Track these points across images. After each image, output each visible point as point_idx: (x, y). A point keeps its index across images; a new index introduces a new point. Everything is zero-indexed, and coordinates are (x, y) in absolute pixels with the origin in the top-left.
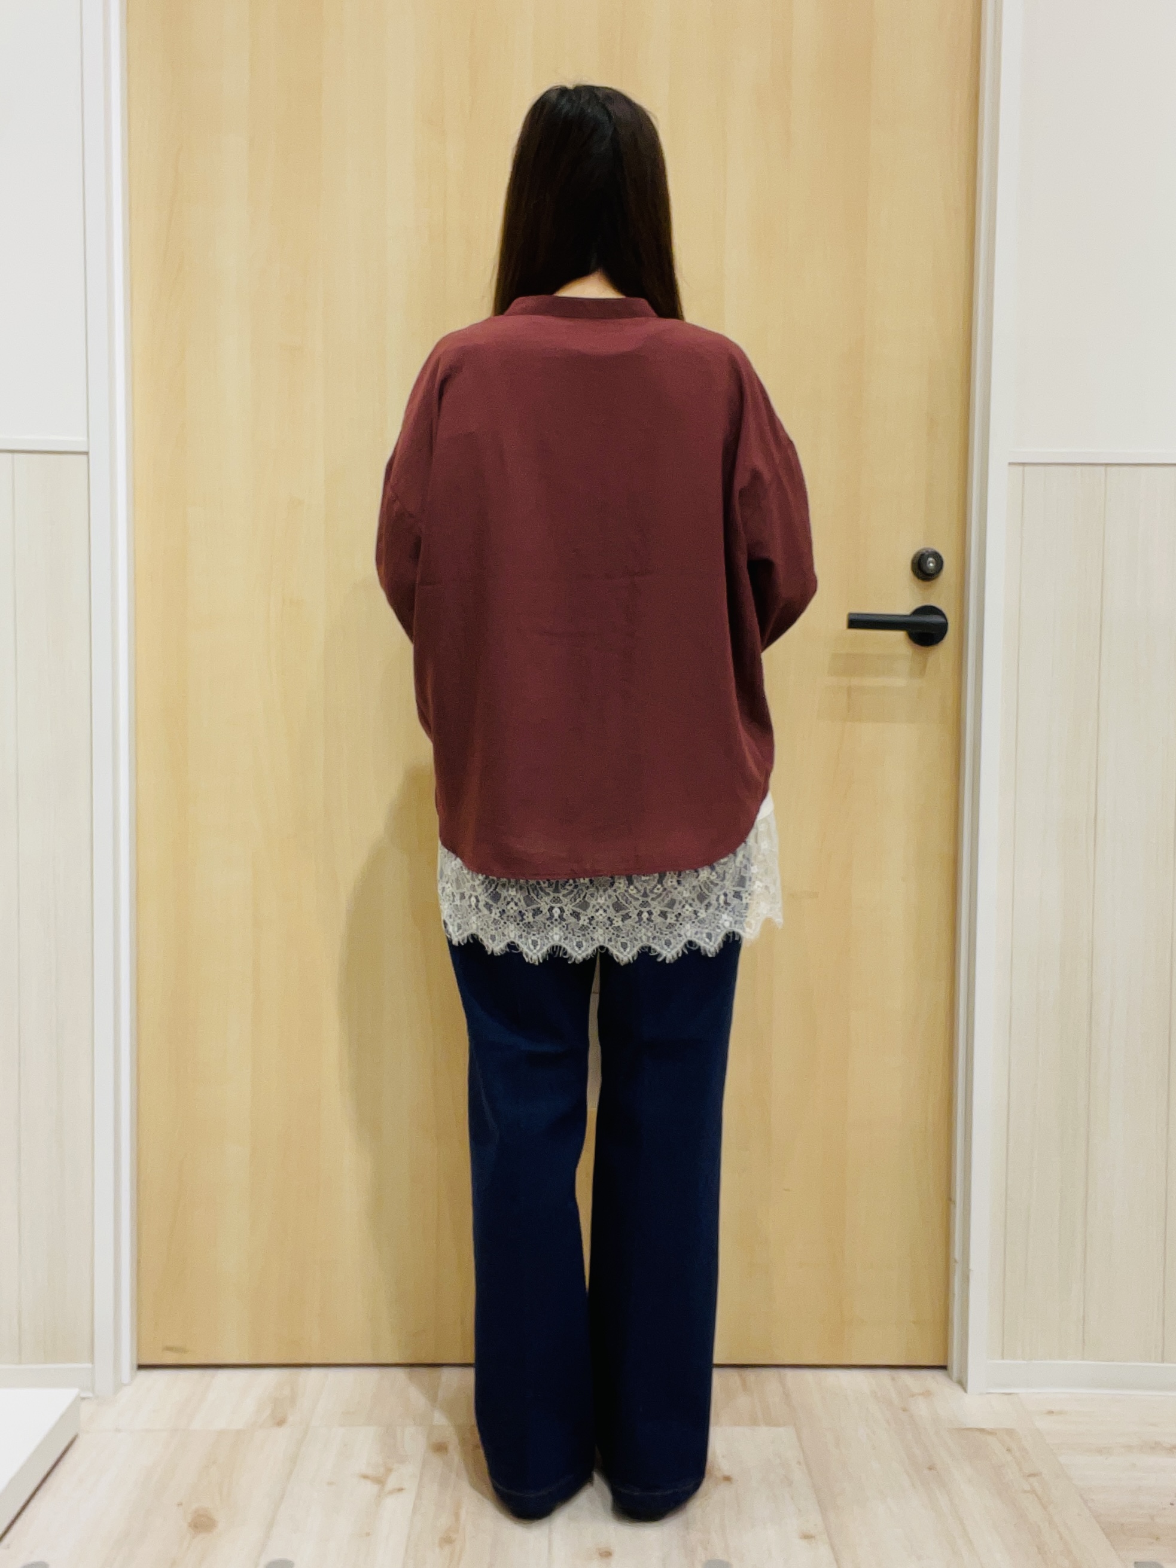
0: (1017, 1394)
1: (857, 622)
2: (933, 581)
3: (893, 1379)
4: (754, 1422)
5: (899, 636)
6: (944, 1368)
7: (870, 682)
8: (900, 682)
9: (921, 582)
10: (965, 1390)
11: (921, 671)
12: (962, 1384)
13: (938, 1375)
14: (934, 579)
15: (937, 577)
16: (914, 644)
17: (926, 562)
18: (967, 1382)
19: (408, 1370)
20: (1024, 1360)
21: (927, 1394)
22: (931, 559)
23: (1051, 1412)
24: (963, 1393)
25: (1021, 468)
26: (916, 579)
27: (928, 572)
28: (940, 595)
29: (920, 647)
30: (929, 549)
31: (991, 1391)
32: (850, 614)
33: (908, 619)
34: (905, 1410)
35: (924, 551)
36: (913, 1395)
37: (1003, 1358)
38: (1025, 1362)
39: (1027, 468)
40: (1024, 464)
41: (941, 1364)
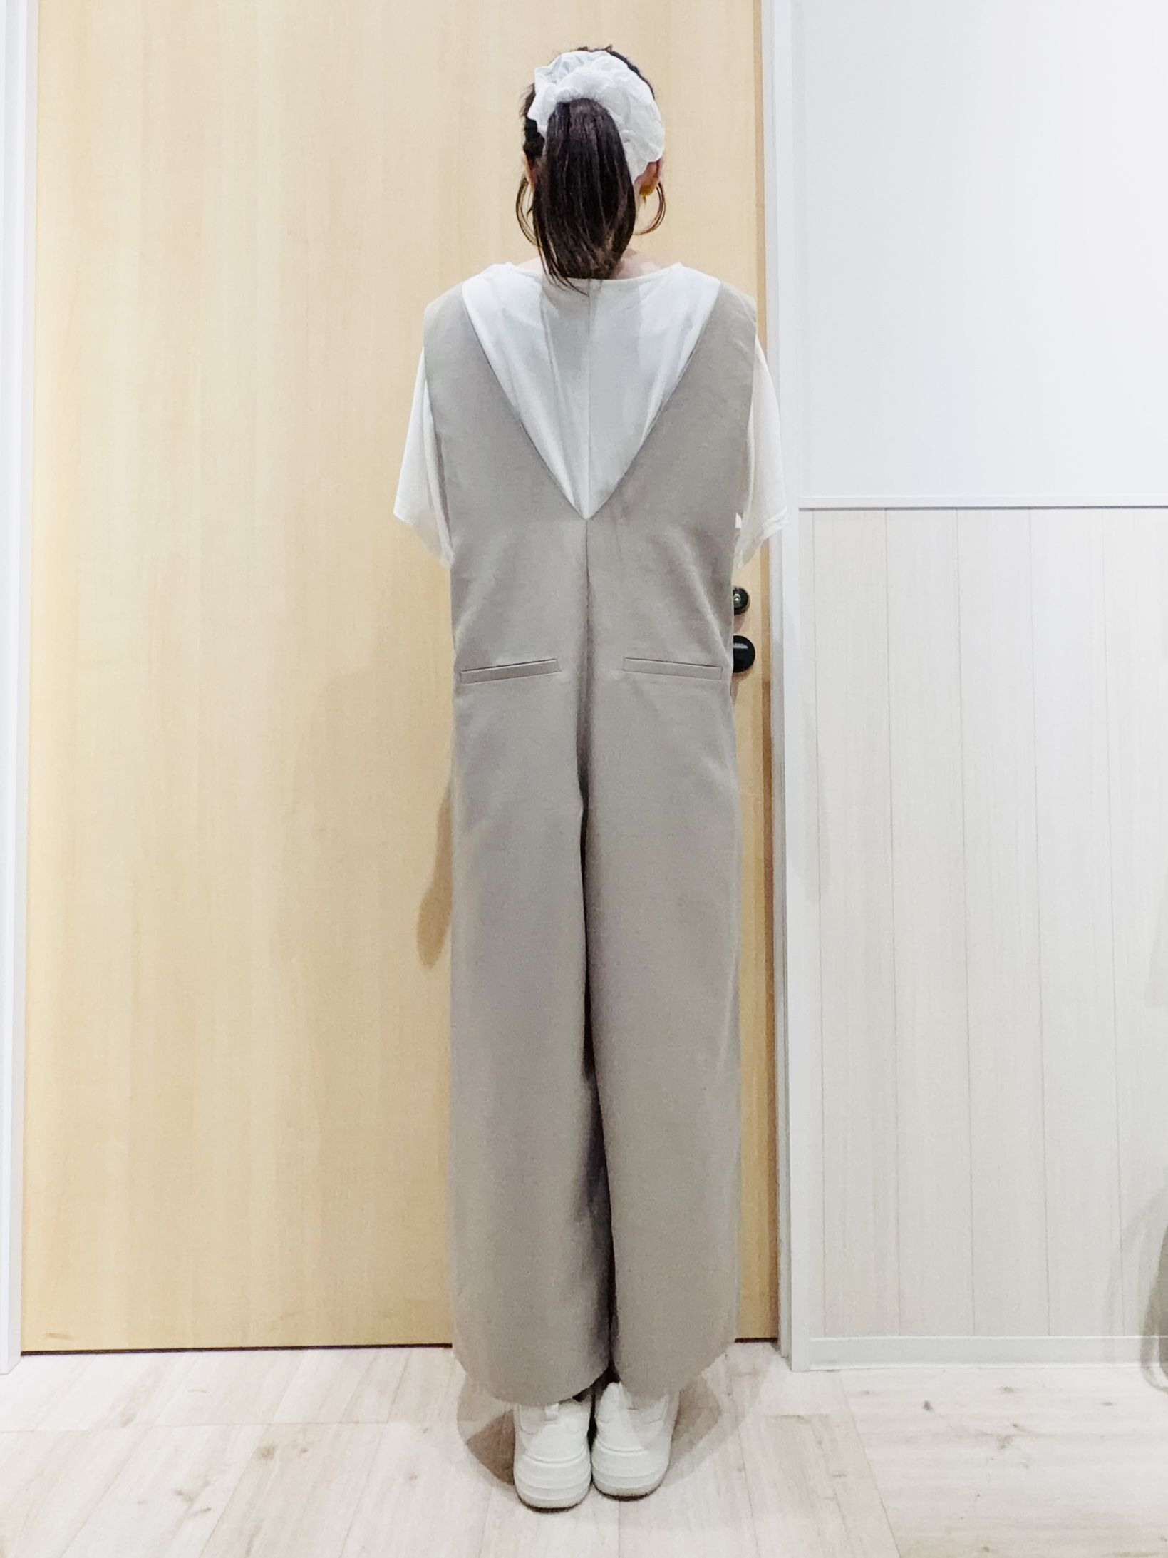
0: (838, 1371)
10: (790, 1366)
15: (744, 611)
20: (844, 1336)
37: (825, 1335)
38: (847, 1339)
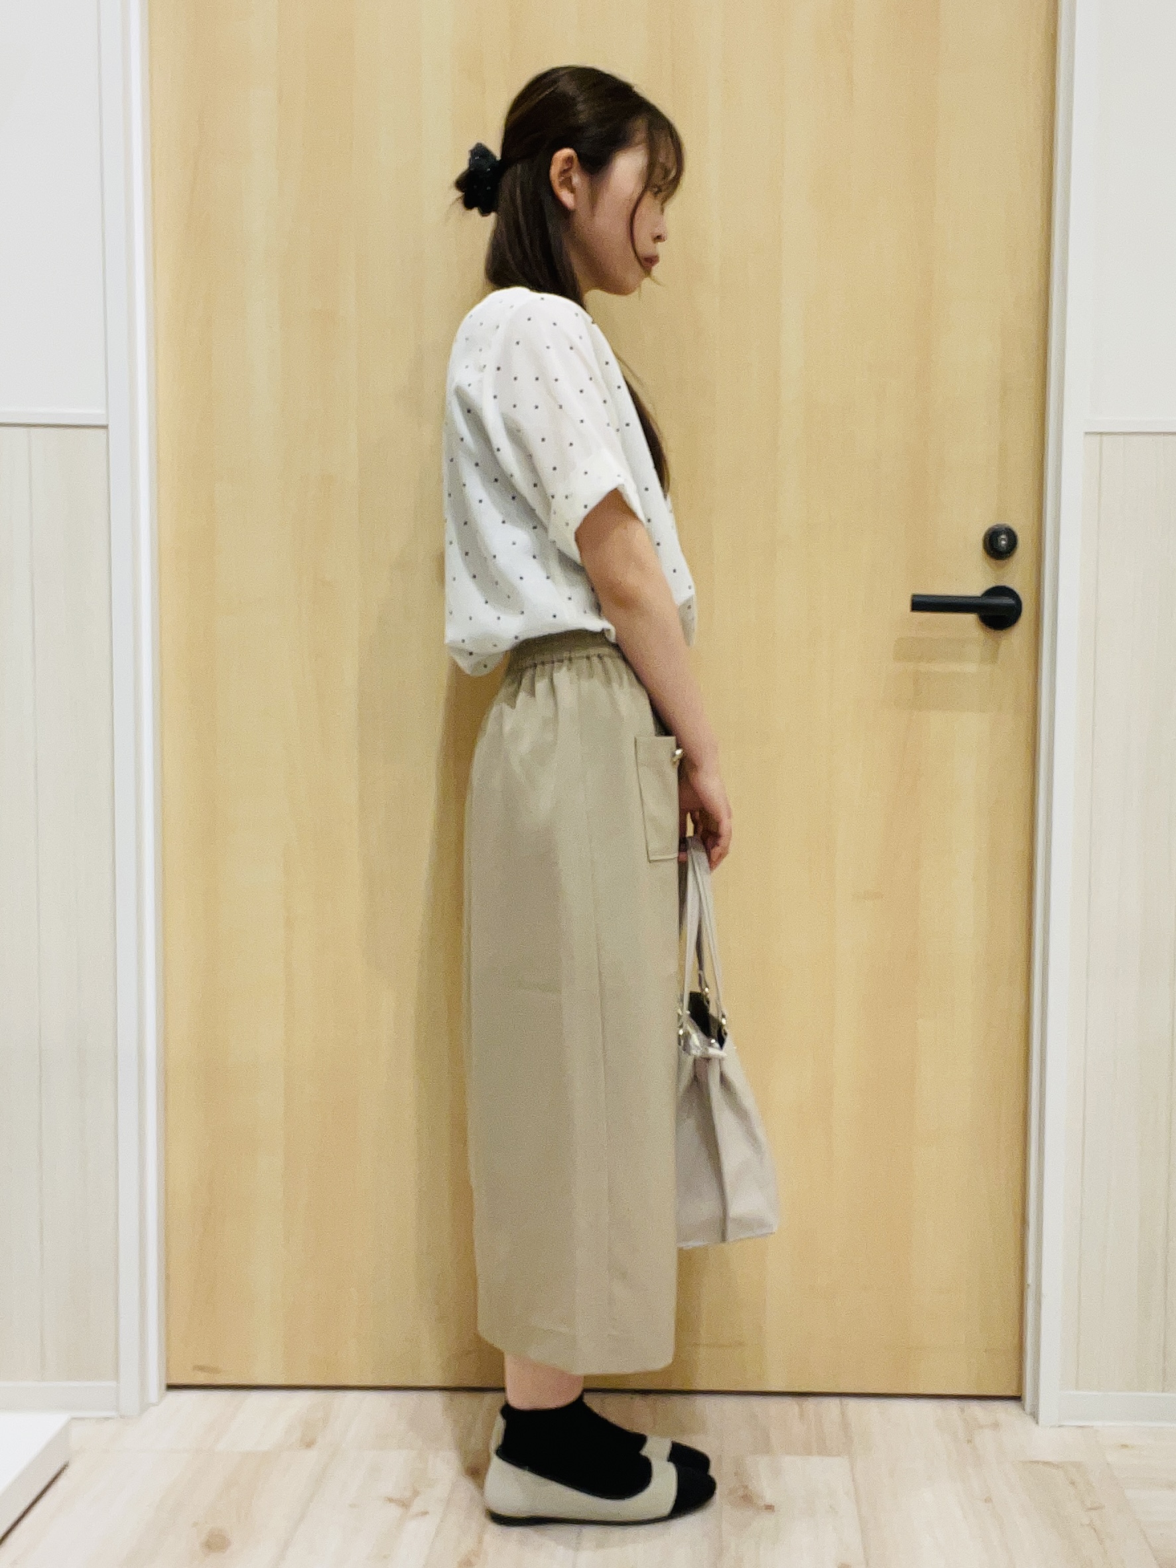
1: (921, 604)
2: (1004, 561)
3: (963, 1410)
4: (808, 1451)
5: (971, 619)
6: (1017, 1398)
7: (937, 667)
8: (971, 668)
9: (993, 561)
11: (993, 657)
12: (1035, 1416)
13: (1011, 1406)
14: (1009, 557)
16: (984, 627)
17: (999, 539)
18: (1038, 1414)
19: (446, 1394)
21: (996, 1426)
22: (1003, 537)
23: (1125, 1446)
24: (1034, 1425)
25: (1098, 437)
26: (988, 558)
27: (1002, 550)
28: (1015, 575)
29: (989, 630)
30: (1002, 525)
31: (1065, 1424)
32: (914, 596)
33: (980, 601)
34: (969, 1441)
35: (997, 528)
36: (981, 1427)
39: (1105, 438)
40: (1101, 434)
41: (1014, 1394)
